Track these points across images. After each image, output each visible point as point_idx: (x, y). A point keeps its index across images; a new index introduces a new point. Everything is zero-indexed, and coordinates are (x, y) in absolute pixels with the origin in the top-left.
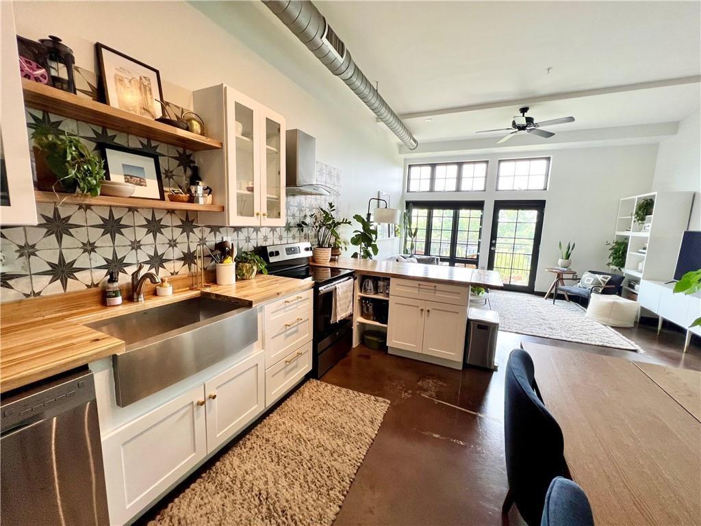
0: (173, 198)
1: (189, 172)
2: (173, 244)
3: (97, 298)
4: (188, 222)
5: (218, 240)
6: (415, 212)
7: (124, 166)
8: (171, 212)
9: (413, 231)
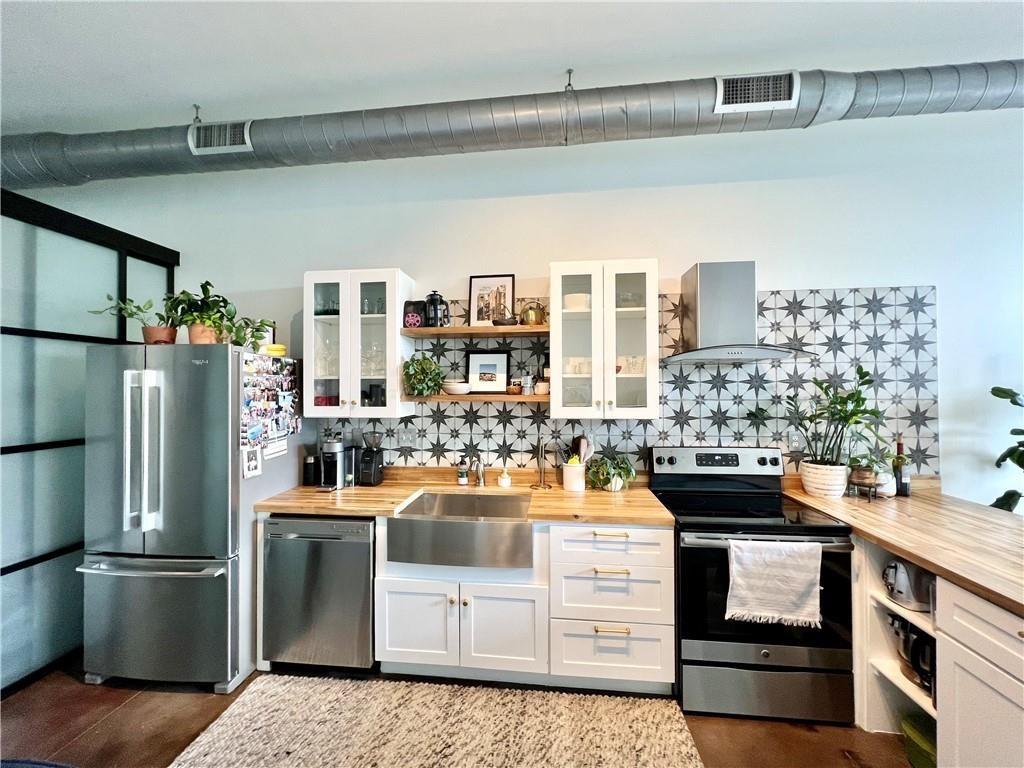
1: (543, 361)
2: (522, 435)
4: (540, 412)
7: (482, 366)
8: (519, 404)
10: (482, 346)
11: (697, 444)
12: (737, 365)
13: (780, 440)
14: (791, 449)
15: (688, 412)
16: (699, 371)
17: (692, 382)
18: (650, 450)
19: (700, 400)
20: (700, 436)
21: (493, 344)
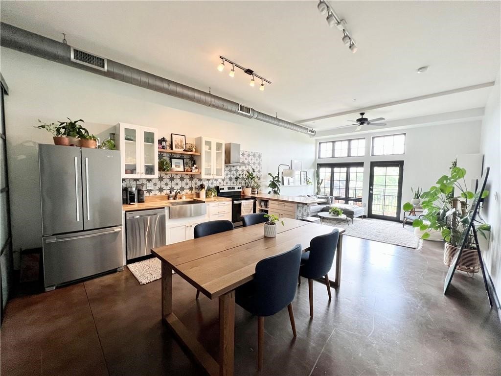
0: (187, 171)
1: (193, 162)
2: (187, 184)
3: (167, 198)
4: (192, 178)
5: (201, 183)
7: (176, 163)
8: (187, 174)
9: (321, 181)
10: (175, 156)
11: (227, 185)
12: (234, 166)
14: (242, 185)
18: (218, 187)
21: (178, 156)
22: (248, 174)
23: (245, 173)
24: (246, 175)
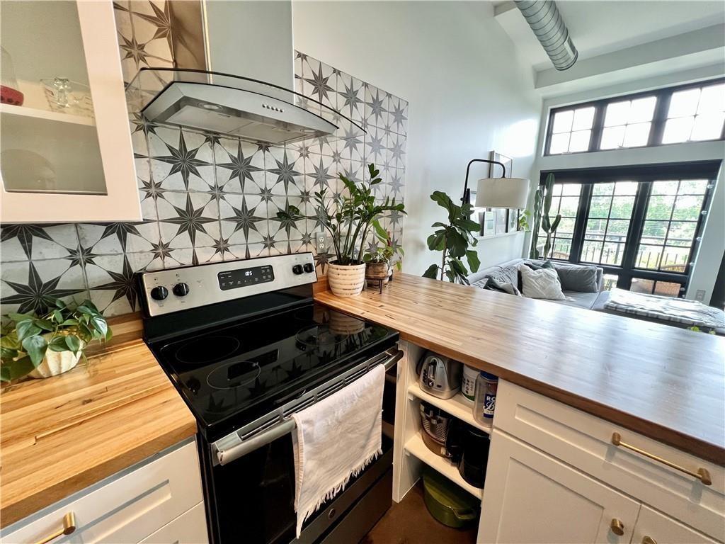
6: (557, 188)
9: (552, 221)
11: (218, 257)
12: (263, 146)
13: (309, 242)
14: (319, 252)
15: (201, 211)
16: (212, 147)
17: (202, 163)
18: (138, 277)
19: (217, 192)
20: (221, 246)
22: (346, 193)
23: (334, 186)
24: (336, 197)
